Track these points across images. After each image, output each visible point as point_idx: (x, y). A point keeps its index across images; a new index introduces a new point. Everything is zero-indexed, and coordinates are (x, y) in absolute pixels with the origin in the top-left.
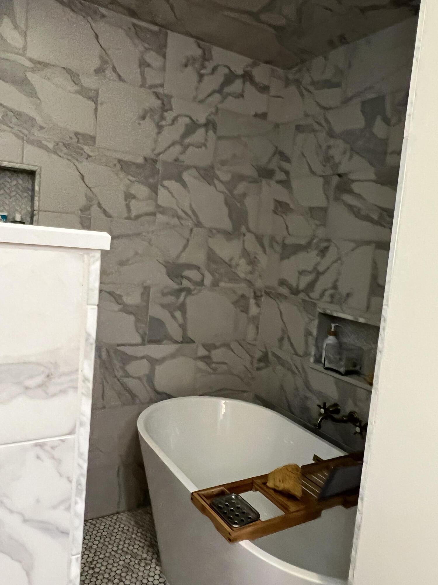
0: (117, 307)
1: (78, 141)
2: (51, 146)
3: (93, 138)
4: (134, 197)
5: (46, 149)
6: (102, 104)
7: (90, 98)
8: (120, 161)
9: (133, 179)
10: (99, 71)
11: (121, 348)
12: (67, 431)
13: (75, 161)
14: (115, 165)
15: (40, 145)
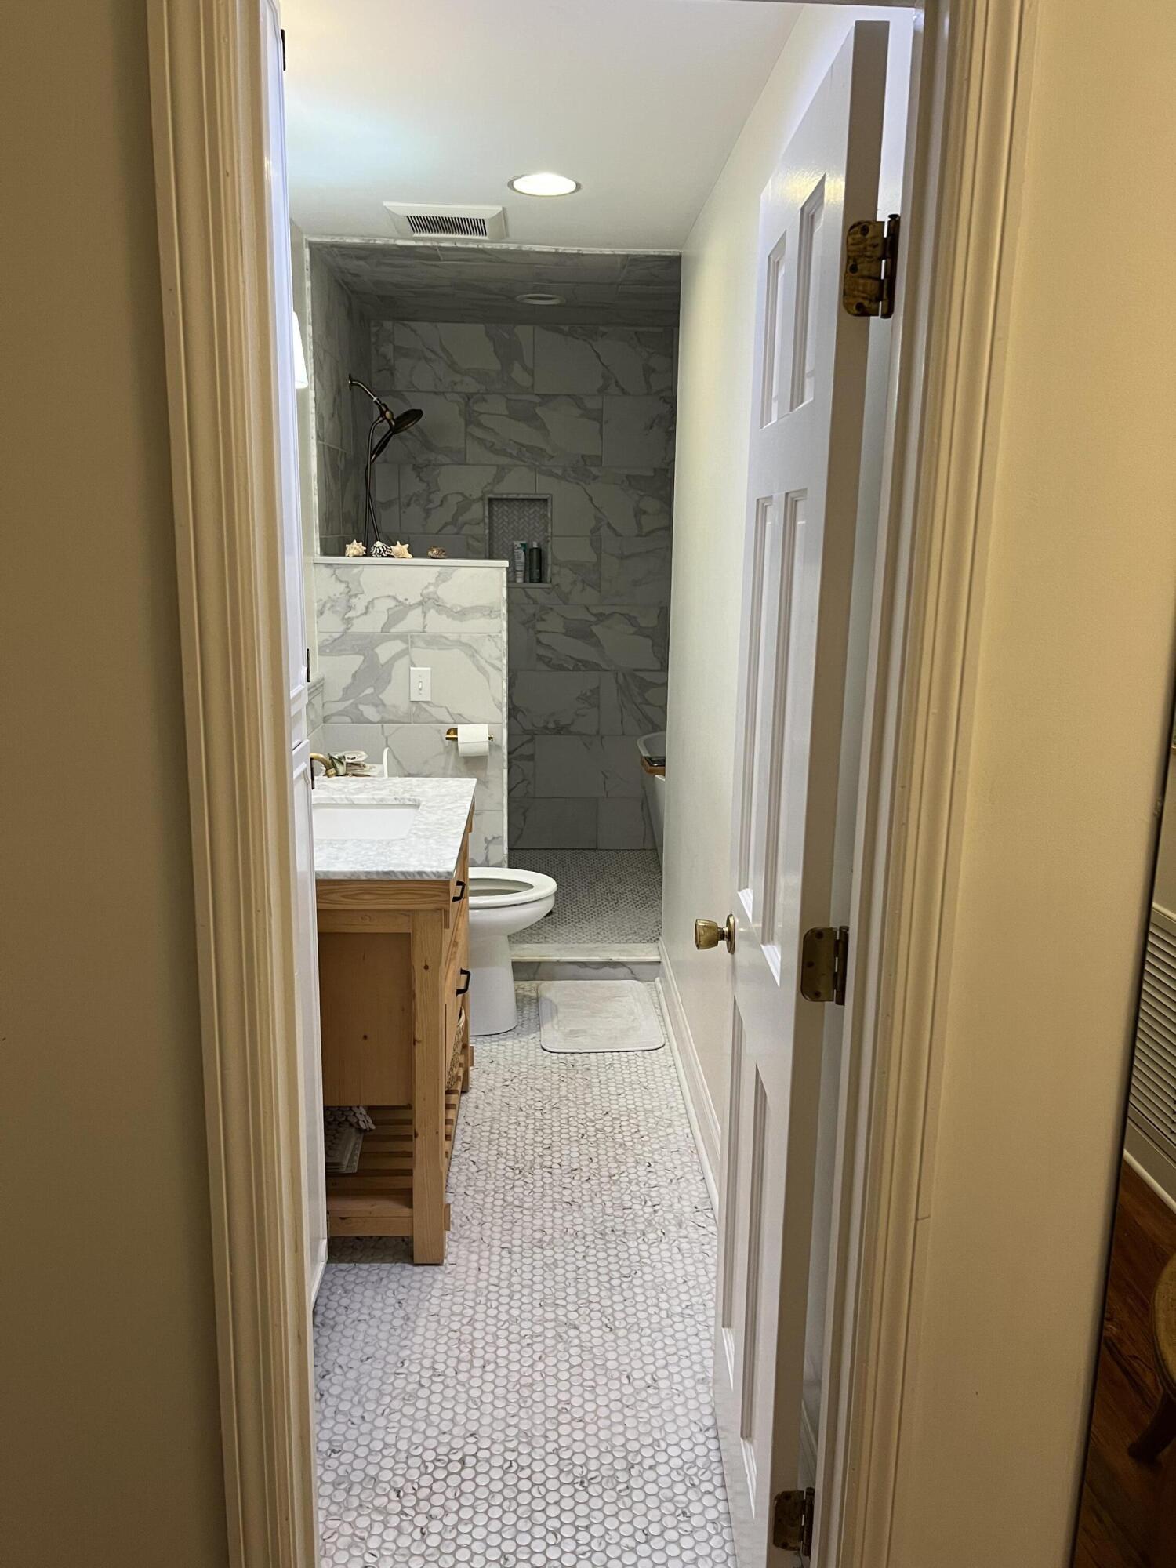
0: (632, 630)
1: (585, 464)
2: (560, 472)
3: (600, 458)
4: (645, 512)
5: (556, 476)
6: (607, 422)
7: (595, 419)
8: (627, 477)
9: (642, 494)
10: (602, 390)
11: (637, 673)
13: (582, 483)
14: (623, 481)
15: (551, 474)
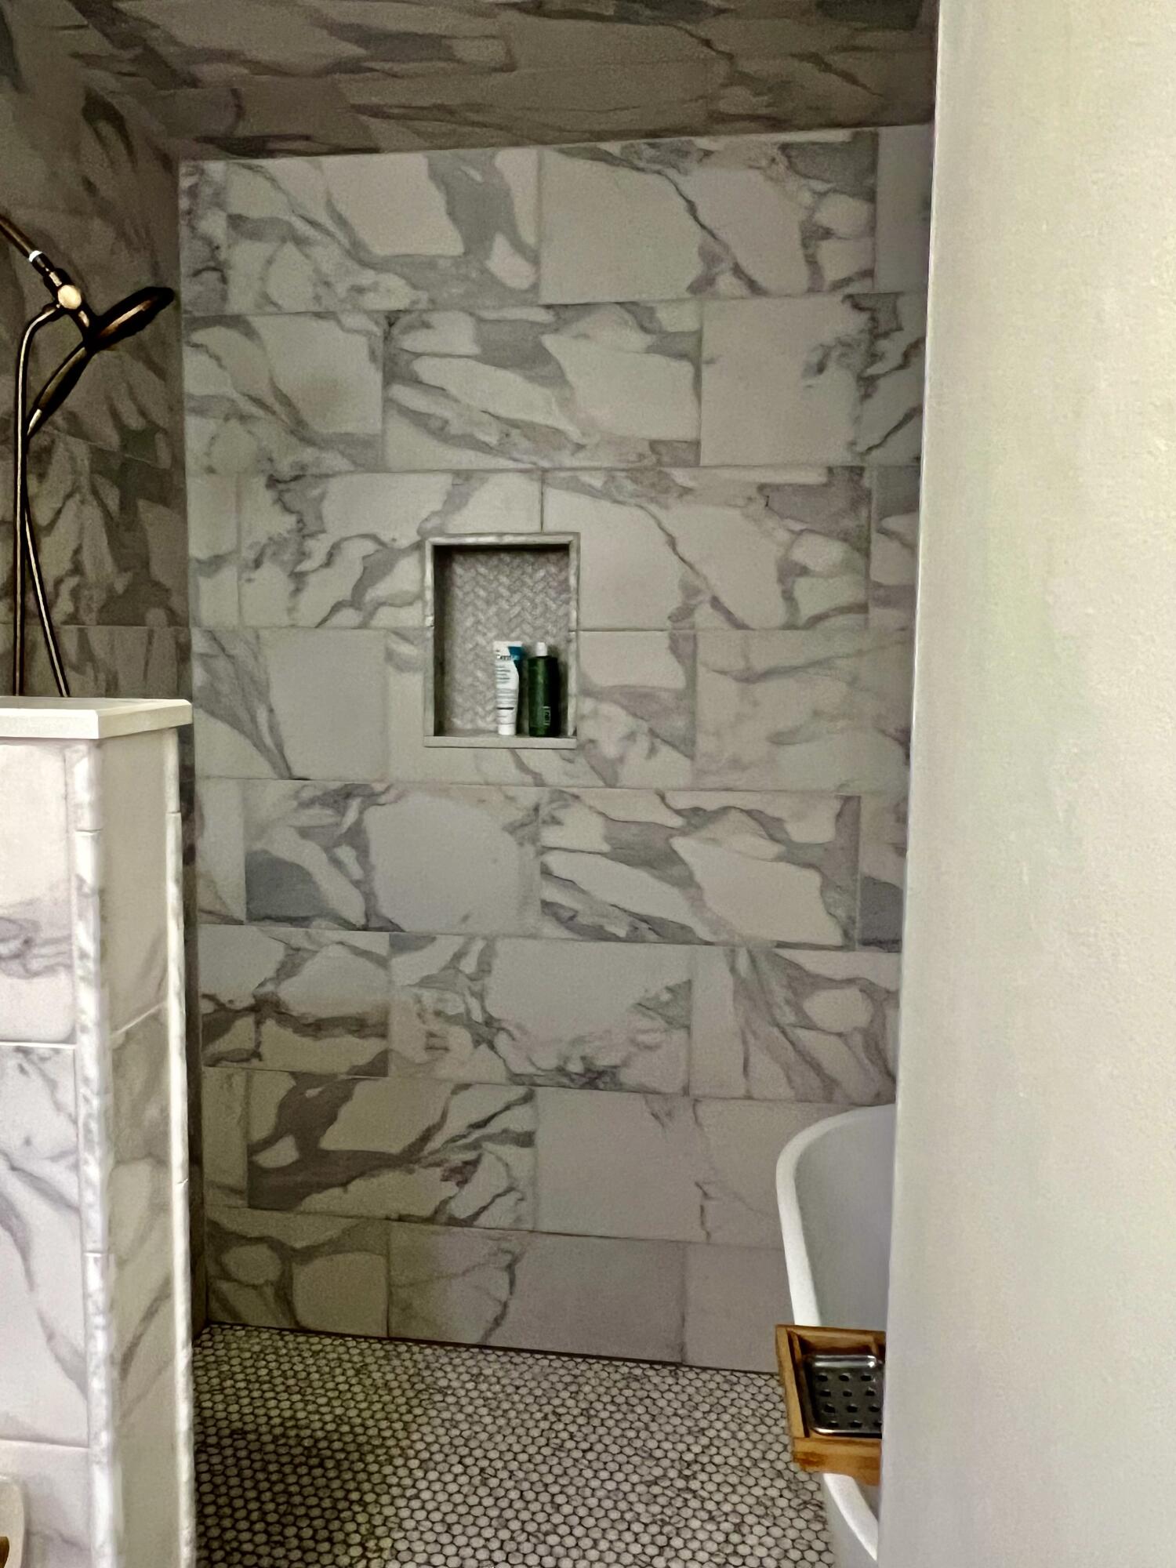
0: (772, 850)
1: (659, 462)
2: (598, 482)
3: (695, 446)
4: (804, 571)
5: (590, 490)
6: (711, 361)
7: (682, 356)
8: (761, 488)
9: (800, 527)
10: (702, 286)
11: (786, 953)
12: (62, 1036)
13: (652, 506)
14: (751, 499)
15: (578, 487)
